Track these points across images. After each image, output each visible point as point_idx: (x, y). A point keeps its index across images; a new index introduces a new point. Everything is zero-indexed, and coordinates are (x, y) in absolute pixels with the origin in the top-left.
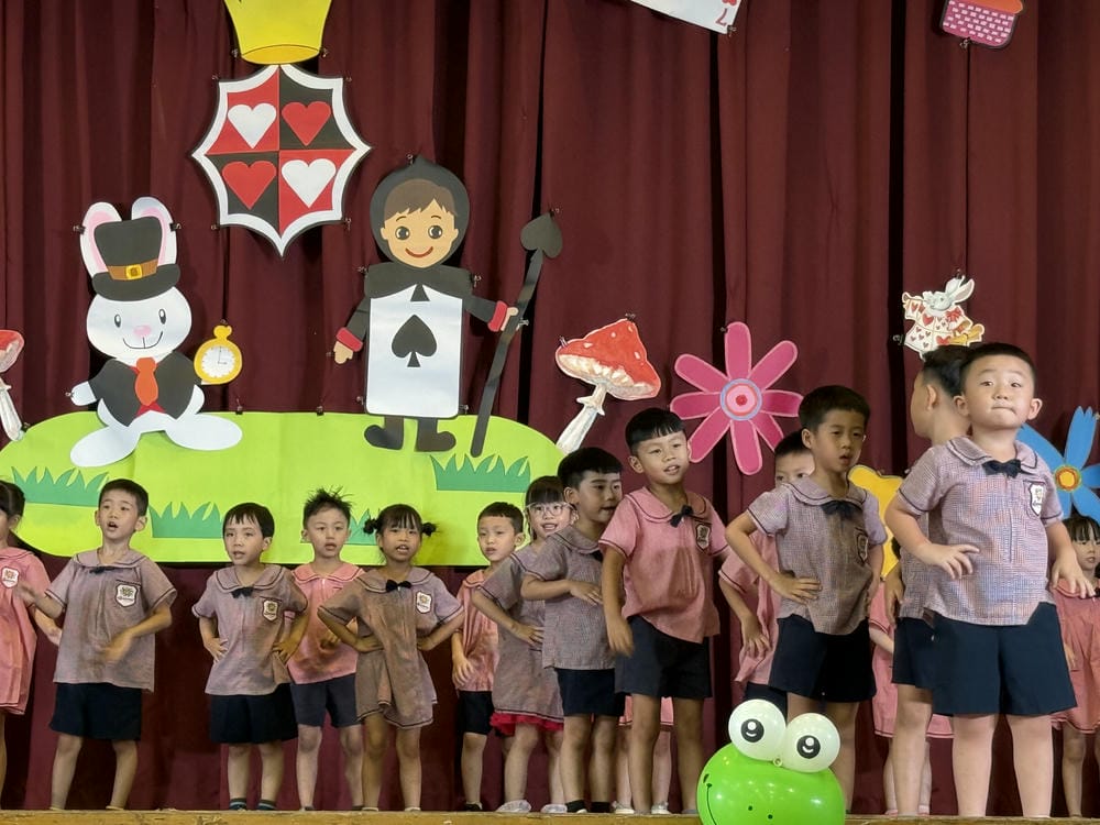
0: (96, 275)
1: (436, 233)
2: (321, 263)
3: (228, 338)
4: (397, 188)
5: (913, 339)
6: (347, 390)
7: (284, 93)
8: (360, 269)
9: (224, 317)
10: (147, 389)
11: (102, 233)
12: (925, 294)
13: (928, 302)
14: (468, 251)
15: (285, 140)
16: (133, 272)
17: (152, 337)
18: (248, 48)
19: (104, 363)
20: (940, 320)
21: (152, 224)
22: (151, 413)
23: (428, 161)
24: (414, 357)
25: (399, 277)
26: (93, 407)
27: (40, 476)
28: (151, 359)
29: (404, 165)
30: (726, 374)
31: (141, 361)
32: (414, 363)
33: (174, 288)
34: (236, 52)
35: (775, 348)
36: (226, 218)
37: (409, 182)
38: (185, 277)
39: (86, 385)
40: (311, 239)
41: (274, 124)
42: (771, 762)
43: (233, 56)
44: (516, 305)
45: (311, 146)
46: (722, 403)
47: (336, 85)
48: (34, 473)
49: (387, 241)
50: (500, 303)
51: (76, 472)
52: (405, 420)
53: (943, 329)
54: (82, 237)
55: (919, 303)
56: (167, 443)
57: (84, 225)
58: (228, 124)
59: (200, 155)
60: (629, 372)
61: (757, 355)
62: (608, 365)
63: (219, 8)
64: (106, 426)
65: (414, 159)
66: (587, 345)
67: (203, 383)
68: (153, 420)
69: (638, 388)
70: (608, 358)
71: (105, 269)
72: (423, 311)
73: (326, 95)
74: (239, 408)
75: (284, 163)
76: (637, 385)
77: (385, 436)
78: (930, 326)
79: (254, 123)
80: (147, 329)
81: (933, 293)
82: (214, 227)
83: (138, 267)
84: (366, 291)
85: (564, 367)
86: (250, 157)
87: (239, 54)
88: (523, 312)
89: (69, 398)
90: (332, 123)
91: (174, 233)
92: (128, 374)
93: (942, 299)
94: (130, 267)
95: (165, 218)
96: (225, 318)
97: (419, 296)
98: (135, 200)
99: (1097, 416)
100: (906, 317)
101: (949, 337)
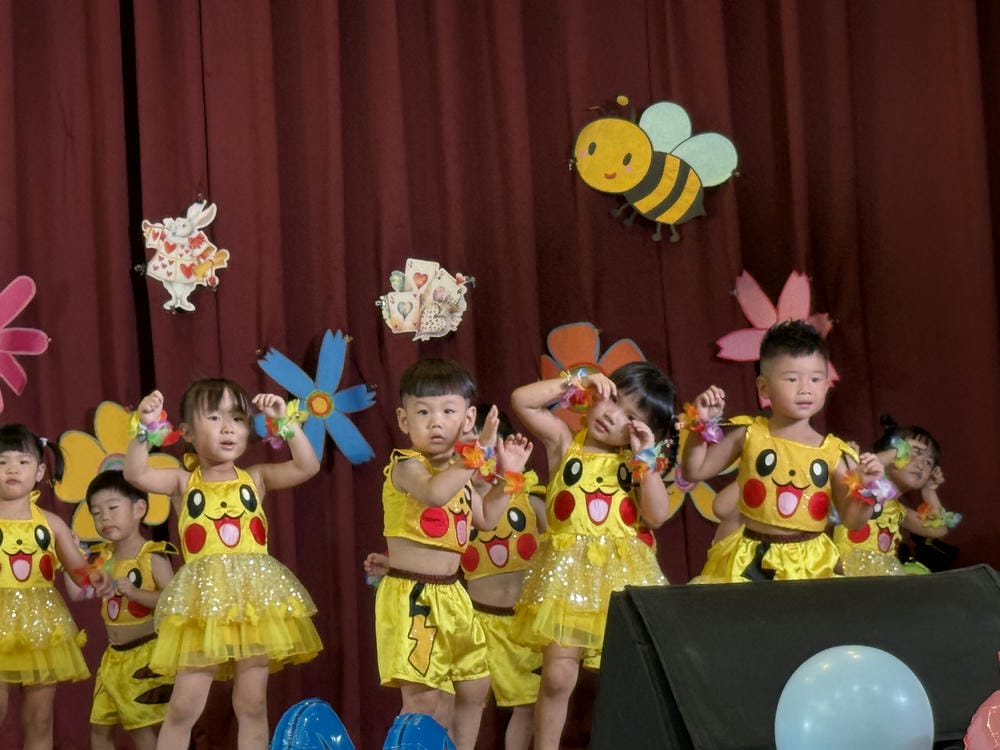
5: (156, 268)
12: (166, 221)
20: (183, 247)
35: (11, 284)
78: (173, 254)
81: (175, 219)
93: (184, 226)
99: (347, 339)
100: (148, 247)
101: (193, 265)
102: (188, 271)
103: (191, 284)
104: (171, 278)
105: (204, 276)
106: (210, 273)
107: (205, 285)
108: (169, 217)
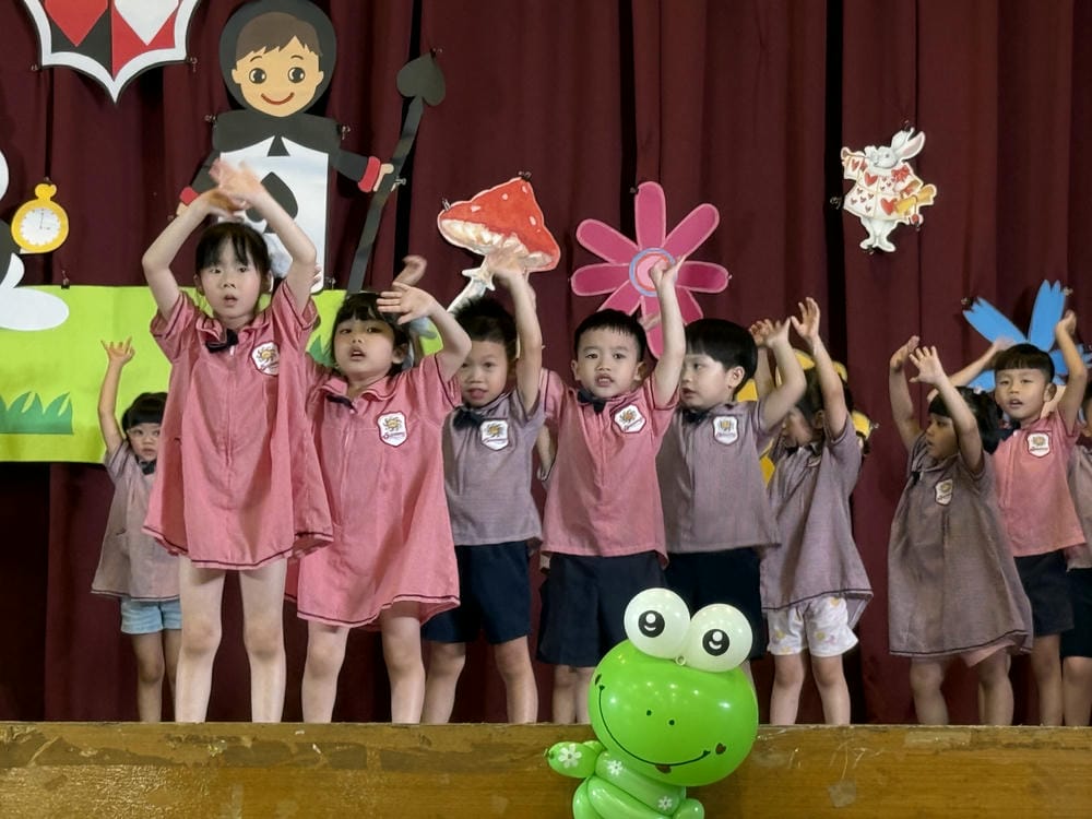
1: (297, 75)
3: (52, 199)
5: (854, 202)
8: (208, 118)
9: (48, 173)
12: (868, 149)
13: (871, 158)
14: (335, 97)
20: (885, 180)
25: (253, 127)
30: (637, 244)
35: (693, 213)
36: (49, 58)
37: (264, 17)
40: (150, 80)
42: (673, 661)
44: (391, 161)
46: (632, 276)
49: (239, 85)
50: (373, 159)
53: (889, 190)
55: (861, 160)
60: (523, 240)
61: (672, 222)
62: (499, 231)
66: (475, 209)
67: (22, 252)
69: (535, 259)
70: (499, 223)
74: (66, 281)
76: (532, 256)
78: (874, 188)
81: (877, 147)
82: (35, 68)
84: (216, 145)
85: (448, 234)
88: (400, 168)
93: (887, 156)
96: (48, 175)
97: (278, 150)
99: (1067, 292)
100: (846, 177)
101: (895, 200)
102: (890, 207)
103: (893, 221)
104: (871, 213)
105: (907, 213)
106: (914, 210)
107: (907, 223)
108: (871, 145)
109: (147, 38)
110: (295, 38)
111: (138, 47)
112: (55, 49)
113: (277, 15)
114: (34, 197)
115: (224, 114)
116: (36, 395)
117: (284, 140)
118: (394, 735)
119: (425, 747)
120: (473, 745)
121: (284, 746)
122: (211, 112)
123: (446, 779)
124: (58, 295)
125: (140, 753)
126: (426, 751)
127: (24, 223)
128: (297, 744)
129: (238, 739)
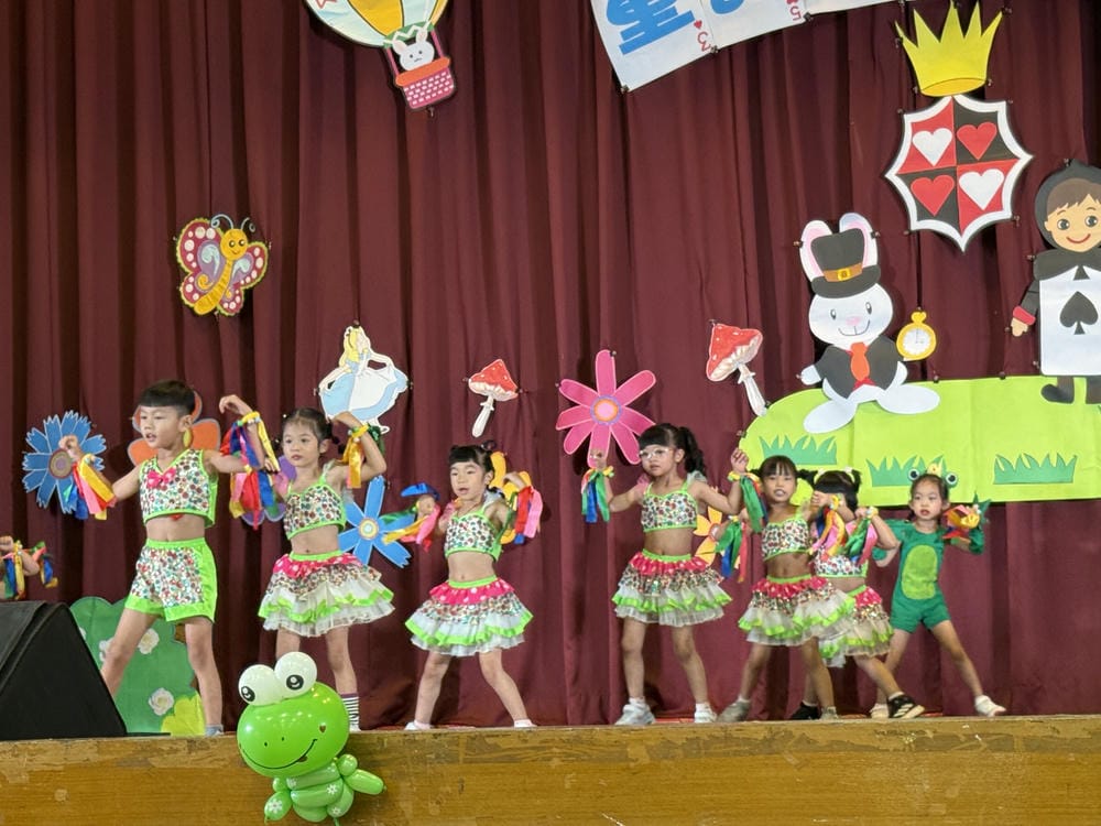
0: (814, 280)
1: (1092, 221)
2: (996, 254)
3: (924, 322)
4: (1056, 189)
6: (1026, 357)
7: (959, 118)
8: (1030, 257)
9: (919, 305)
10: (860, 368)
11: (818, 245)
15: (962, 157)
16: (844, 274)
17: (862, 325)
18: (926, 85)
19: (824, 350)
21: (857, 234)
22: (865, 387)
23: (1082, 163)
24: (1079, 326)
25: (1063, 260)
26: (819, 385)
27: (781, 443)
28: (862, 344)
29: (1062, 167)
31: (855, 345)
32: (1080, 331)
33: (877, 285)
34: (916, 89)
36: (916, 225)
37: (1065, 183)
38: (886, 275)
39: (812, 367)
40: (988, 235)
41: (951, 144)
43: (913, 92)
45: (981, 161)
47: (1000, 108)
48: (777, 439)
49: (1050, 232)
51: (809, 439)
52: (1076, 380)
54: (801, 250)
56: (879, 410)
57: (803, 239)
58: (912, 146)
59: (892, 175)
63: (901, 56)
64: (830, 399)
65: (1069, 163)
67: (905, 360)
68: (867, 392)
71: (822, 275)
72: (1084, 288)
73: (993, 117)
74: (936, 378)
75: (960, 175)
77: (1059, 393)
79: (933, 145)
80: (858, 320)
82: (906, 233)
83: (847, 270)
84: (1036, 275)
86: (933, 174)
87: (919, 91)
89: (800, 380)
90: (999, 139)
91: (874, 241)
92: (845, 357)
94: (840, 271)
95: (865, 227)
96: (920, 305)
97: (1081, 275)
98: (840, 216)
109: (983, 205)
110: (1089, 196)
111: (978, 212)
112: (920, 218)
113: (1075, 181)
114: (912, 322)
115: (1042, 254)
116: (921, 459)
117: (1085, 268)
118: (1032, 727)
119: (1056, 735)
120: (1090, 733)
121: (956, 736)
122: (1032, 253)
123: (1072, 757)
124: (930, 388)
125: (857, 742)
126: (1056, 738)
127: (906, 338)
128: (964, 735)
129: (924, 733)
